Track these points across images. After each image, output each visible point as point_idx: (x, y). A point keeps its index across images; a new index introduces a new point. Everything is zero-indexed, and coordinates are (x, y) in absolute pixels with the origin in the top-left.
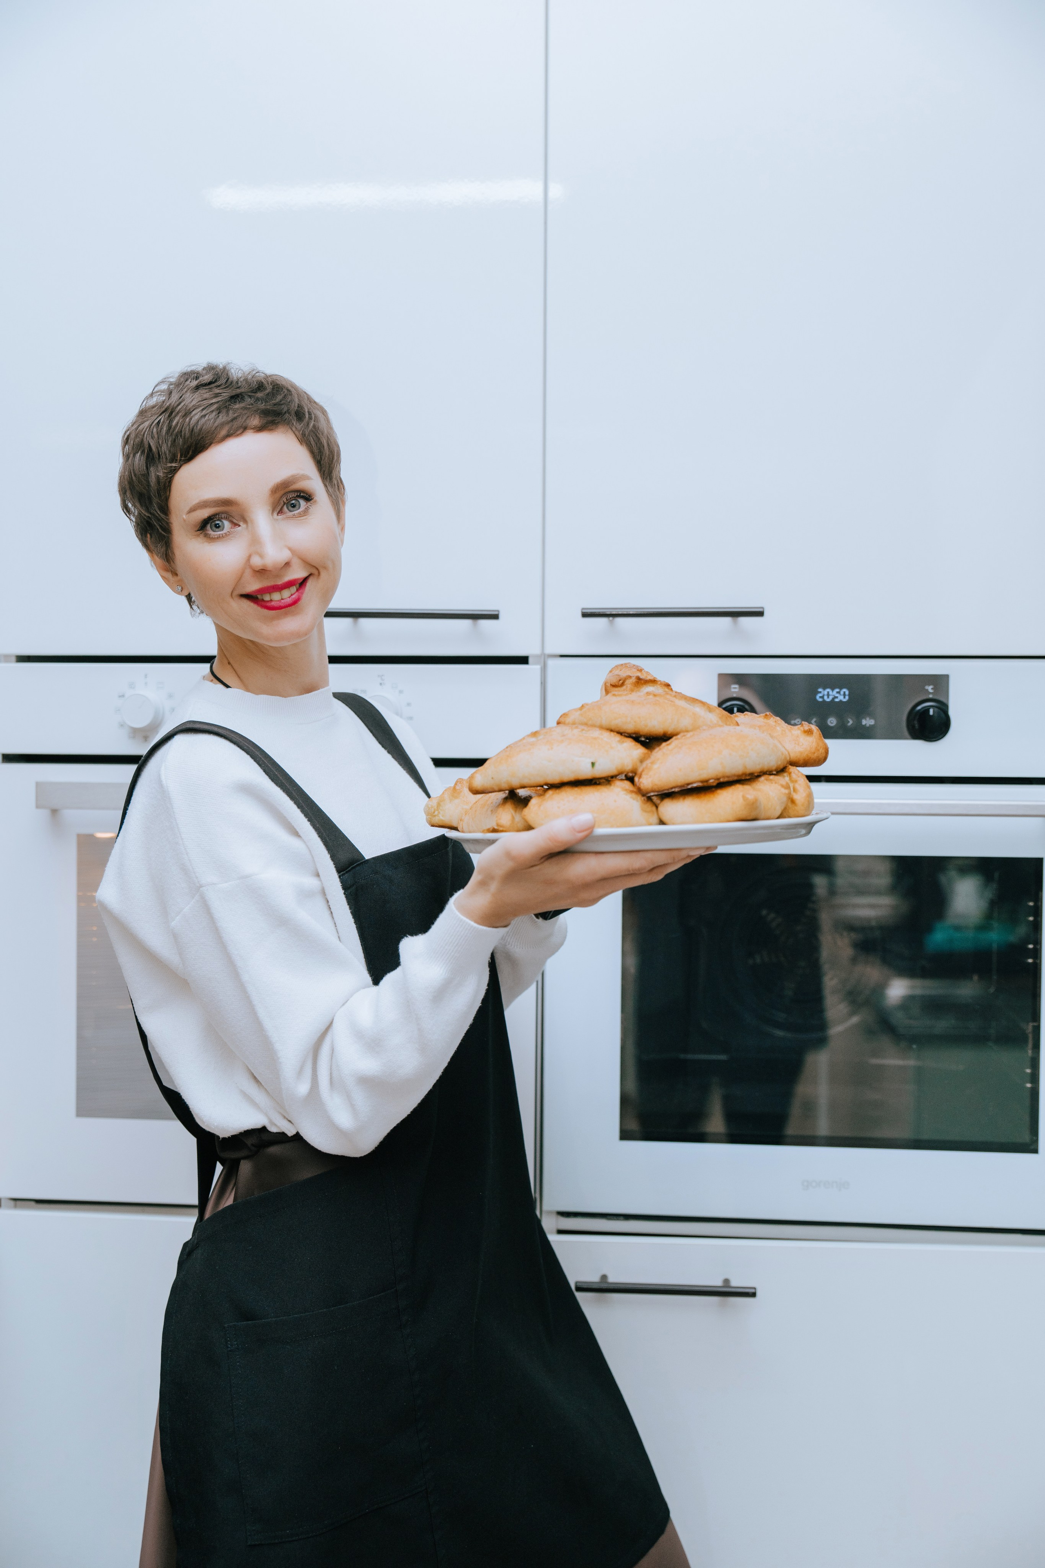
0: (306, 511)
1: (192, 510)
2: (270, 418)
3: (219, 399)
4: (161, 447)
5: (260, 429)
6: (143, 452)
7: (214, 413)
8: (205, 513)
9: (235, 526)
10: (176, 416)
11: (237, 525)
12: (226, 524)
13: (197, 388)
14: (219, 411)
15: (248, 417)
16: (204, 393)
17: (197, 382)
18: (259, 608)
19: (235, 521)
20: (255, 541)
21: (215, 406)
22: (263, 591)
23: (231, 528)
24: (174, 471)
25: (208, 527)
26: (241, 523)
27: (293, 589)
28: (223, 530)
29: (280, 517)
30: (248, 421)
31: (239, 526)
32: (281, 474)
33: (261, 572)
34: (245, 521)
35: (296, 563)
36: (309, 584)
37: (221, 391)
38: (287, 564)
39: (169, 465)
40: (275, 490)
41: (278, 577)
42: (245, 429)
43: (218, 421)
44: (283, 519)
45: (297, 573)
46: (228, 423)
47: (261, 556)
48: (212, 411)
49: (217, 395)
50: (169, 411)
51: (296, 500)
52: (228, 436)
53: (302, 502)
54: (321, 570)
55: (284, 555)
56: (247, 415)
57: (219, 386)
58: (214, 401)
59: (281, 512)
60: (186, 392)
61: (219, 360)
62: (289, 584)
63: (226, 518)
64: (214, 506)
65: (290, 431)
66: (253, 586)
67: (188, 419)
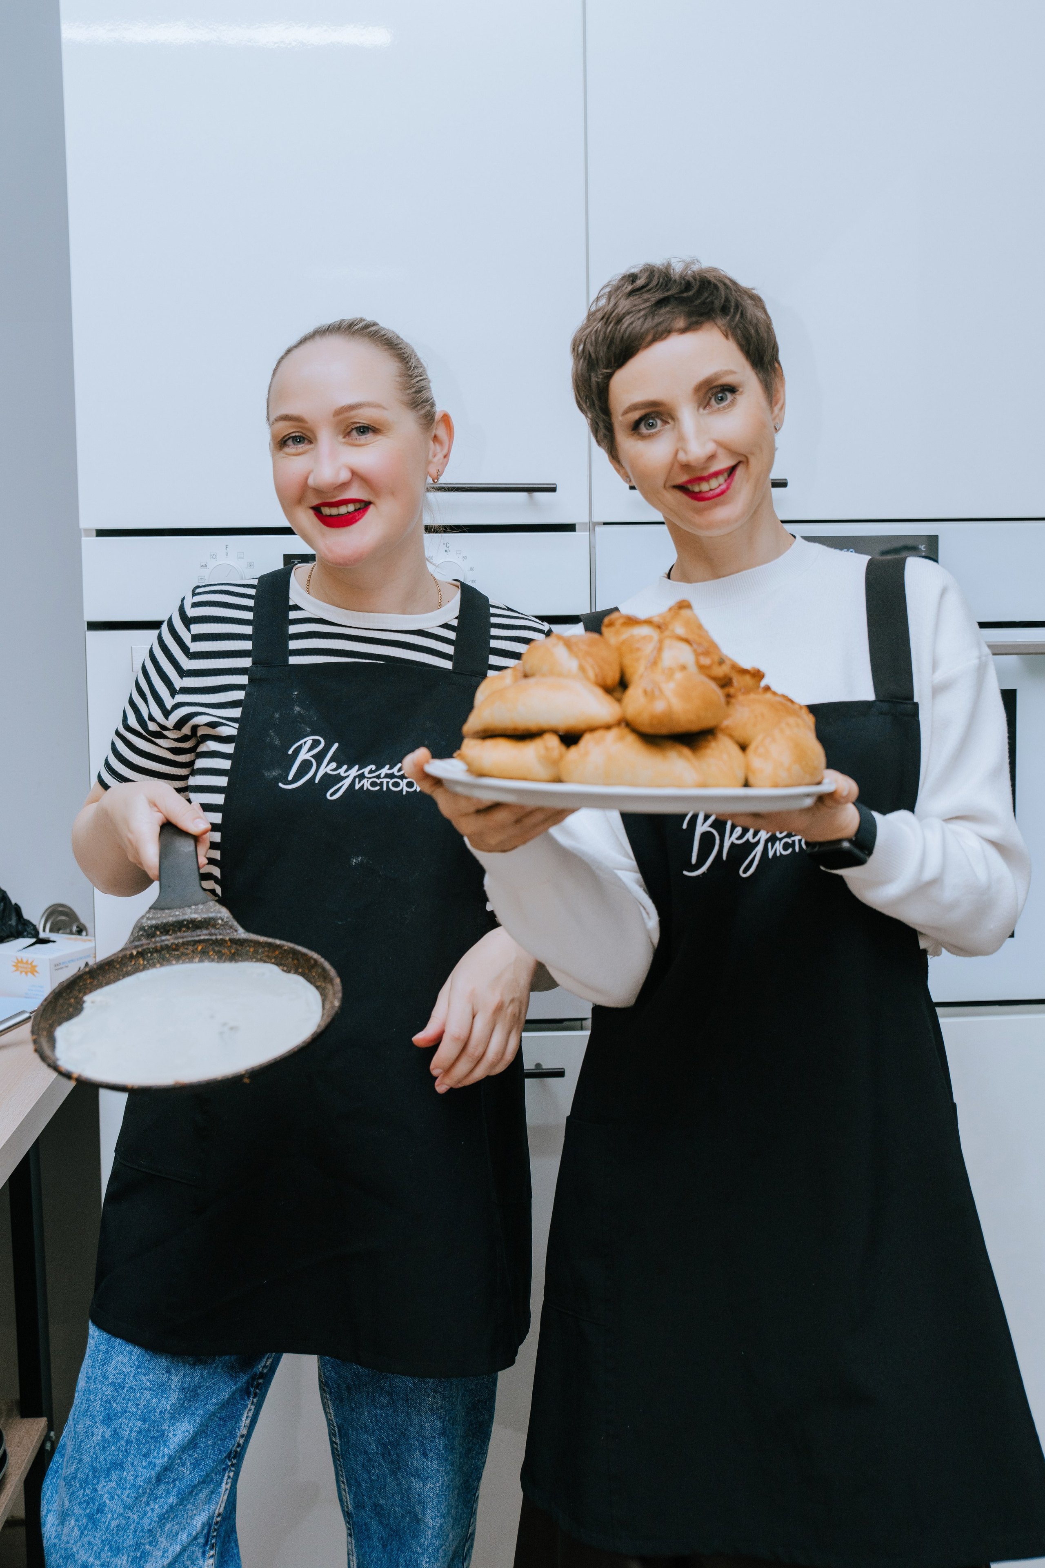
0: (733, 403)
1: (626, 412)
2: (694, 319)
3: (648, 304)
4: (599, 353)
5: (684, 331)
6: (585, 359)
7: (641, 320)
8: (636, 415)
9: (665, 424)
10: (610, 323)
11: (666, 422)
12: (659, 422)
13: (631, 293)
14: (646, 316)
15: (672, 321)
16: (635, 300)
17: (633, 286)
18: (690, 500)
19: (664, 419)
20: (681, 438)
21: (642, 313)
22: (690, 481)
23: (663, 426)
24: (609, 376)
25: (642, 426)
26: (670, 421)
27: (721, 479)
28: (656, 427)
29: (706, 412)
30: (672, 324)
31: (669, 423)
32: (706, 371)
33: (686, 467)
34: (673, 419)
35: (721, 454)
36: (739, 472)
37: (649, 296)
38: (712, 457)
39: (605, 371)
40: (698, 389)
41: (705, 468)
42: (668, 332)
43: (646, 326)
44: (709, 414)
45: (724, 462)
46: (653, 328)
47: (685, 452)
48: (639, 319)
49: (646, 301)
50: (606, 318)
51: (723, 393)
52: (654, 340)
53: (729, 395)
54: (749, 456)
55: (710, 447)
56: (670, 319)
57: (649, 290)
58: (643, 306)
59: (707, 405)
60: (620, 298)
61: (657, 260)
62: (716, 474)
63: (657, 417)
64: (643, 409)
65: (716, 327)
66: (683, 478)
67: (619, 327)
